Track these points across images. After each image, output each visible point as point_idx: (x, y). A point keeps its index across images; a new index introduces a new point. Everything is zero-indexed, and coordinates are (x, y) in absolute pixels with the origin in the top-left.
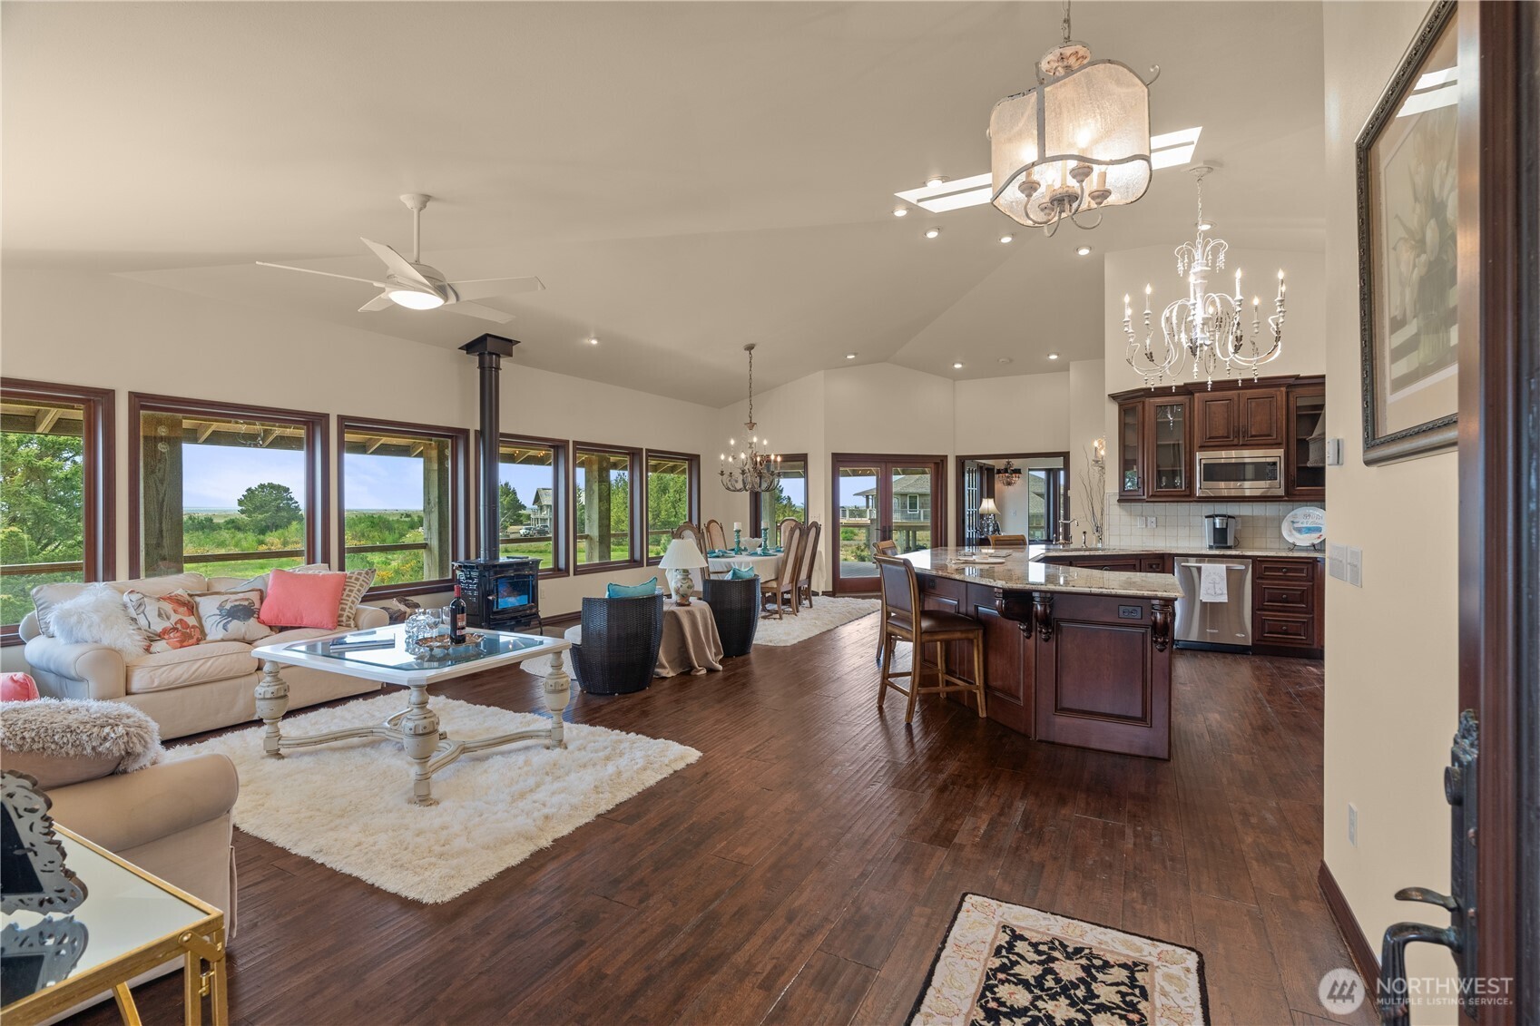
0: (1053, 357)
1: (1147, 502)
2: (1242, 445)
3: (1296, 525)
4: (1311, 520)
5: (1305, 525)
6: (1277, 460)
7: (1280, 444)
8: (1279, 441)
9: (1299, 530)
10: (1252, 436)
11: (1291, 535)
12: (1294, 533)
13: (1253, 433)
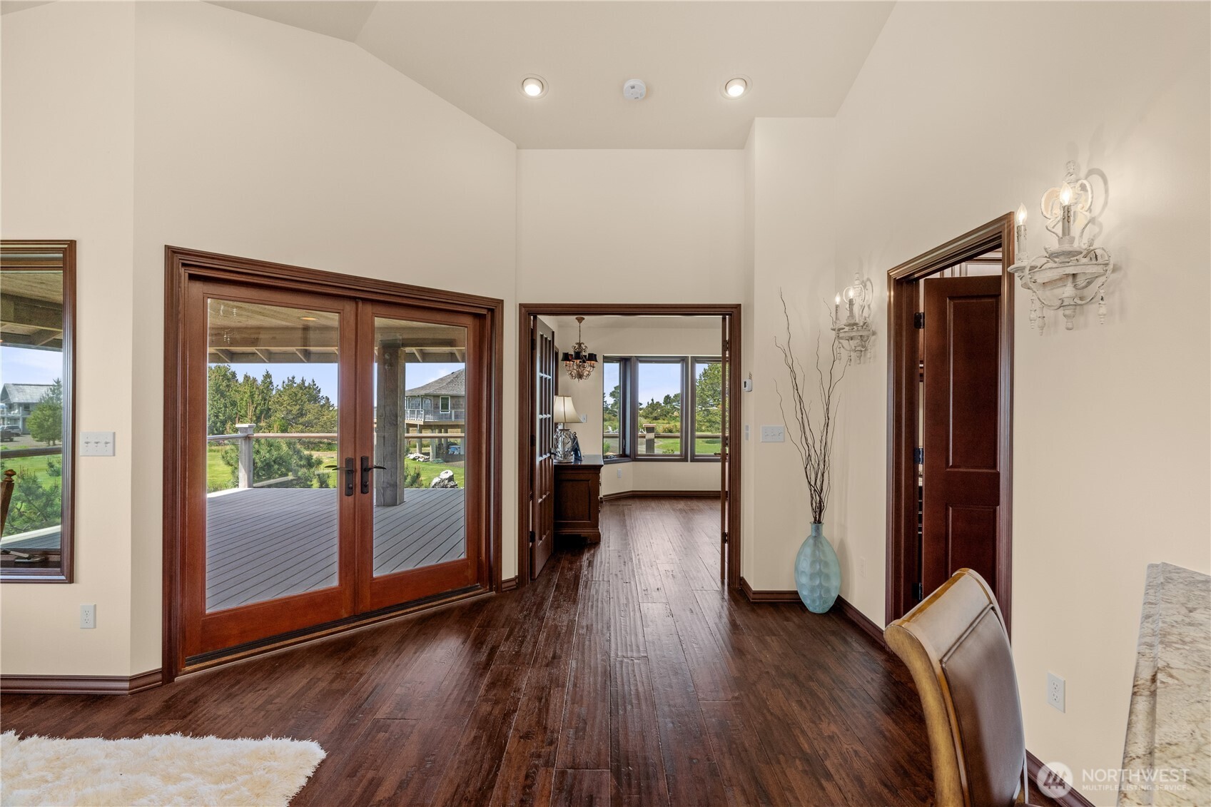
0: (736, 90)
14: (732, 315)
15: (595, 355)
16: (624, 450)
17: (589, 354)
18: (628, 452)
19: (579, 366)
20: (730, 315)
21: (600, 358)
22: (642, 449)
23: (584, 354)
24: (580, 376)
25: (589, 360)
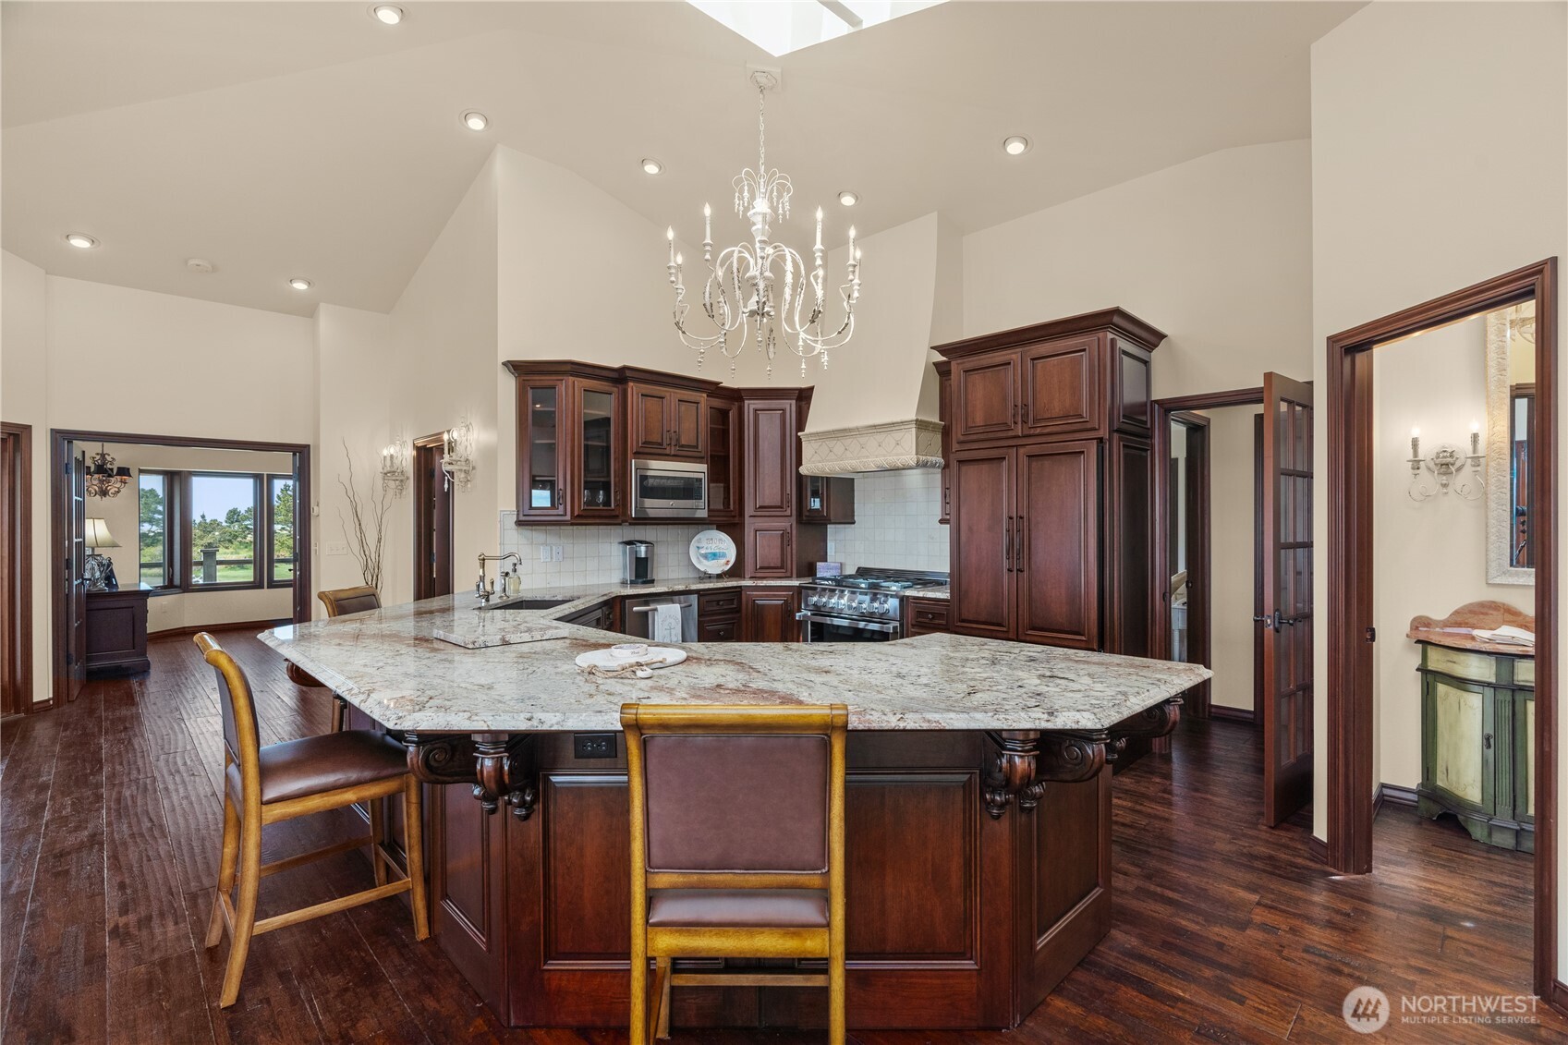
0: (300, 286)
1: (572, 524)
2: (674, 455)
3: (703, 552)
4: (714, 546)
5: (709, 551)
6: (701, 476)
7: (703, 458)
8: (702, 455)
9: (706, 556)
10: (682, 446)
11: (700, 562)
12: (702, 559)
13: (683, 443)
14: (302, 453)
15: (128, 469)
16: (171, 579)
17: (118, 468)
18: (177, 581)
19: (101, 482)
20: (300, 453)
21: (134, 472)
22: (198, 577)
23: (109, 466)
24: (104, 493)
25: (118, 474)
